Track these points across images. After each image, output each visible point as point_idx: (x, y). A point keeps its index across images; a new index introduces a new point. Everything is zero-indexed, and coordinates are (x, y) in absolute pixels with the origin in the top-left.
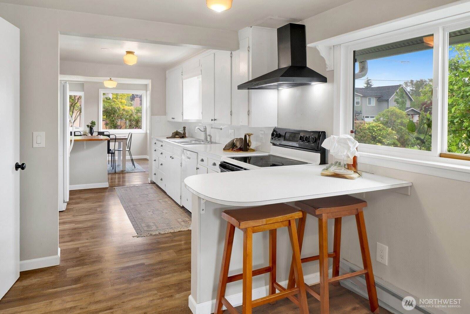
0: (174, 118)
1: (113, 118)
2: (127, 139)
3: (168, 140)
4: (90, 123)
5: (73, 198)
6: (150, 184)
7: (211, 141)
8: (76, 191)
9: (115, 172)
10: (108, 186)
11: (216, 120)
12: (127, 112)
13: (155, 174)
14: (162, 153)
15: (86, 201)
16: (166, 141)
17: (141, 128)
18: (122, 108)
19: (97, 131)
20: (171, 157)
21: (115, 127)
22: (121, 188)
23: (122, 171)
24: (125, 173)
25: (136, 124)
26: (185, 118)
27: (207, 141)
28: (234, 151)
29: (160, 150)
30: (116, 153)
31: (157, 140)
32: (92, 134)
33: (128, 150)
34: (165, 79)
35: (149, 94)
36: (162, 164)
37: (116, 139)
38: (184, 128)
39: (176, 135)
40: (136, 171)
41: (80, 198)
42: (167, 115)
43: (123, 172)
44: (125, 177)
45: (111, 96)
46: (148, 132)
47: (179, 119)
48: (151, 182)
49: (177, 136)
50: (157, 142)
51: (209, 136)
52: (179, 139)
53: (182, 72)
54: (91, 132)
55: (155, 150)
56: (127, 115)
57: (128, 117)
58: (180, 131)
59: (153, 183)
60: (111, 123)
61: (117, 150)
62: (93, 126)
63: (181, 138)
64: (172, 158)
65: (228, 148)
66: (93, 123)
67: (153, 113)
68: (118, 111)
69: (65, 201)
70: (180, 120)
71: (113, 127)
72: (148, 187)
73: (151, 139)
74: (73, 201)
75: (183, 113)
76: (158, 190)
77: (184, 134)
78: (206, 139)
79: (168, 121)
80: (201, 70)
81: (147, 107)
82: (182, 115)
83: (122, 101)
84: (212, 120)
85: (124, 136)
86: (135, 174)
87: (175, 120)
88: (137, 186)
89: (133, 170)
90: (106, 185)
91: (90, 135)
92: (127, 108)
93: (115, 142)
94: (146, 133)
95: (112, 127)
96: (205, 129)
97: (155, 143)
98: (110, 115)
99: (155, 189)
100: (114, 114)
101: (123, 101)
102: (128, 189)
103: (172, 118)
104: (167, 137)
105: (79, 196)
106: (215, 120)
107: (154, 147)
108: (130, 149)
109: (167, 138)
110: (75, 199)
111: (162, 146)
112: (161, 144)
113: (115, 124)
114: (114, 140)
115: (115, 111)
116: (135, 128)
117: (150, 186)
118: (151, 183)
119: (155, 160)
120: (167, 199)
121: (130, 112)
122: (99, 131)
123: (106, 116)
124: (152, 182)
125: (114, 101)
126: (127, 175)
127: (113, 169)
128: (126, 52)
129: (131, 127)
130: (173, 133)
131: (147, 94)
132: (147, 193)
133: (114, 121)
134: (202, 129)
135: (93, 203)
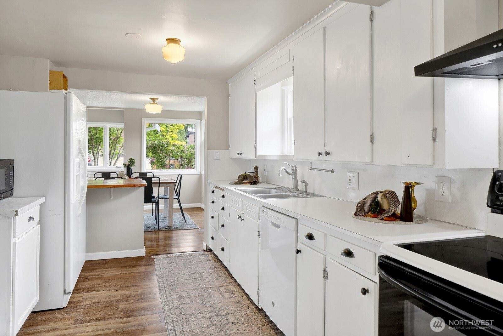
0: (241, 154)
1: (160, 155)
2: (175, 183)
3: (233, 188)
4: (128, 161)
5: (89, 276)
6: (204, 251)
7: (306, 192)
8: (98, 262)
9: (159, 229)
10: (144, 254)
11: (329, 154)
12: (178, 147)
13: (212, 238)
14: (223, 208)
15: (107, 284)
16: (229, 190)
17: (194, 168)
18: (172, 142)
19: (139, 172)
20: (239, 217)
21: (163, 166)
22: (163, 258)
23: (168, 226)
24: (172, 230)
25: (189, 162)
26: (260, 153)
27: (298, 190)
28: (382, 219)
29: (221, 202)
30: (161, 201)
31: (216, 187)
32: (130, 177)
33: (177, 197)
34: (228, 96)
35: (204, 124)
36: (223, 226)
37: (159, 183)
38: (256, 169)
39: (245, 179)
40: (187, 227)
41: (99, 277)
42: (229, 149)
43: (169, 229)
44: (172, 236)
45: (158, 128)
46: (203, 173)
47: (249, 155)
48: (206, 248)
49: (245, 181)
50: (215, 190)
51: (304, 182)
52: (249, 185)
53: (255, 80)
54: (129, 173)
55: (213, 202)
56: (177, 152)
57: (178, 154)
58: (250, 174)
59: (209, 250)
60: (158, 162)
61: (162, 198)
62: (131, 165)
63: (252, 184)
64: (242, 220)
65: (364, 212)
66: (132, 161)
67: (209, 146)
68: (166, 146)
69: (67, 292)
70: (252, 156)
71: (161, 167)
72: (202, 258)
73: (207, 184)
74: (87, 284)
75: (256, 144)
76: (217, 264)
77: (255, 177)
78: (296, 186)
79: (232, 158)
80: (293, 67)
81: (202, 141)
82: (256, 148)
83: (172, 135)
84: (320, 154)
85: (172, 178)
86: (185, 233)
87: (243, 157)
88: (186, 256)
89: (183, 225)
90: (141, 252)
91: (127, 177)
92: (178, 143)
93: (159, 187)
94: (201, 175)
95: (158, 167)
96: (295, 170)
97: (213, 192)
98: (157, 152)
99: (212, 261)
100: (161, 150)
101: (174, 135)
102: (173, 261)
103: (238, 154)
104: (230, 182)
105: (98, 273)
106: (327, 154)
107: (211, 197)
108: (179, 196)
109: (231, 184)
110: (91, 279)
111: (223, 196)
112: (222, 193)
113: (163, 163)
114: (158, 185)
115: (163, 147)
116: (188, 168)
117: (206, 257)
118: (207, 251)
119: (213, 217)
120: (232, 287)
121: (181, 148)
122: (142, 172)
123: (152, 153)
124: (208, 248)
125: (163, 136)
126: (174, 234)
127: (157, 223)
128: (167, 40)
129: (181, 166)
130: (239, 176)
131: (202, 123)
132: (202, 271)
133: (161, 159)
134: (290, 171)
135: (116, 290)
